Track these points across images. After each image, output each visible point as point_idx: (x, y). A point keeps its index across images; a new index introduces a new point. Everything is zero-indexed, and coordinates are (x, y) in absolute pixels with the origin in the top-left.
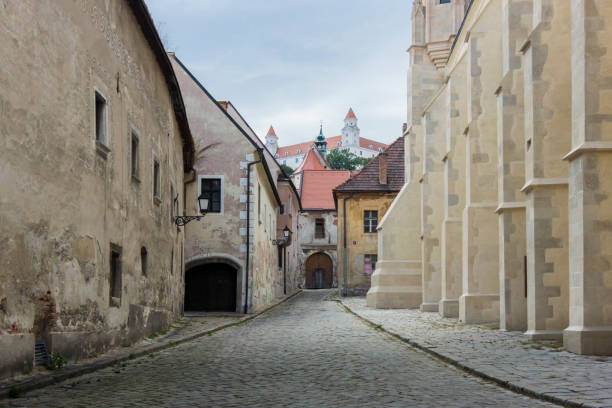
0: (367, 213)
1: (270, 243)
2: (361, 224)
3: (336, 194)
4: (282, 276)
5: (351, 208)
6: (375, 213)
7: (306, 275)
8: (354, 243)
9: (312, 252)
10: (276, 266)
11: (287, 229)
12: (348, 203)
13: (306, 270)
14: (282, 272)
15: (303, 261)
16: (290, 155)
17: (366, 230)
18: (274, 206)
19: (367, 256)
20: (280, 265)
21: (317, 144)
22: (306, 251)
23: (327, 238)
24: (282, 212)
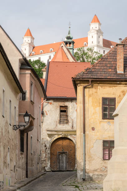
0: (104, 100)
1: (10, 128)
2: (99, 110)
3: (76, 82)
4: (23, 161)
5: (90, 96)
6: (113, 100)
7: (51, 158)
8: (93, 129)
9: (56, 137)
10: (18, 151)
11: (27, 115)
12: (86, 90)
13: (51, 154)
14: (24, 156)
15: (48, 146)
16: (44, 53)
17: (104, 117)
18: (16, 93)
19: (104, 142)
20: (22, 150)
21: (66, 43)
22: (50, 136)
23: (70, 124)
24: (24, 98)
